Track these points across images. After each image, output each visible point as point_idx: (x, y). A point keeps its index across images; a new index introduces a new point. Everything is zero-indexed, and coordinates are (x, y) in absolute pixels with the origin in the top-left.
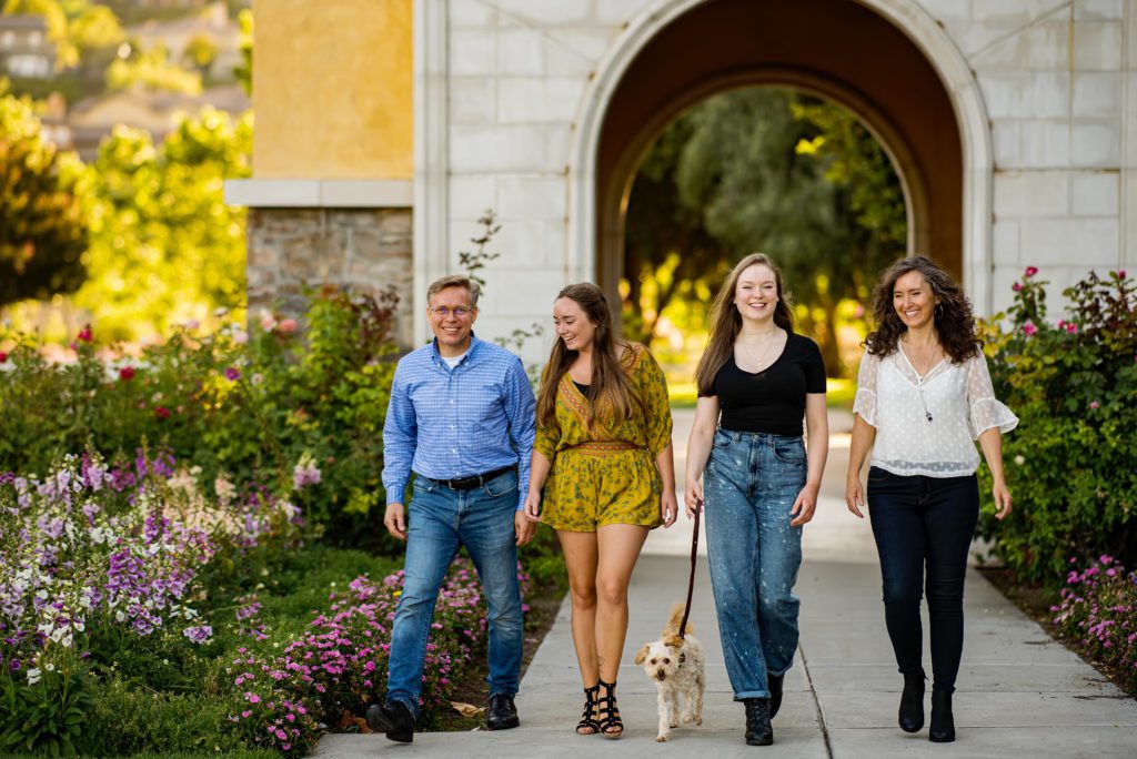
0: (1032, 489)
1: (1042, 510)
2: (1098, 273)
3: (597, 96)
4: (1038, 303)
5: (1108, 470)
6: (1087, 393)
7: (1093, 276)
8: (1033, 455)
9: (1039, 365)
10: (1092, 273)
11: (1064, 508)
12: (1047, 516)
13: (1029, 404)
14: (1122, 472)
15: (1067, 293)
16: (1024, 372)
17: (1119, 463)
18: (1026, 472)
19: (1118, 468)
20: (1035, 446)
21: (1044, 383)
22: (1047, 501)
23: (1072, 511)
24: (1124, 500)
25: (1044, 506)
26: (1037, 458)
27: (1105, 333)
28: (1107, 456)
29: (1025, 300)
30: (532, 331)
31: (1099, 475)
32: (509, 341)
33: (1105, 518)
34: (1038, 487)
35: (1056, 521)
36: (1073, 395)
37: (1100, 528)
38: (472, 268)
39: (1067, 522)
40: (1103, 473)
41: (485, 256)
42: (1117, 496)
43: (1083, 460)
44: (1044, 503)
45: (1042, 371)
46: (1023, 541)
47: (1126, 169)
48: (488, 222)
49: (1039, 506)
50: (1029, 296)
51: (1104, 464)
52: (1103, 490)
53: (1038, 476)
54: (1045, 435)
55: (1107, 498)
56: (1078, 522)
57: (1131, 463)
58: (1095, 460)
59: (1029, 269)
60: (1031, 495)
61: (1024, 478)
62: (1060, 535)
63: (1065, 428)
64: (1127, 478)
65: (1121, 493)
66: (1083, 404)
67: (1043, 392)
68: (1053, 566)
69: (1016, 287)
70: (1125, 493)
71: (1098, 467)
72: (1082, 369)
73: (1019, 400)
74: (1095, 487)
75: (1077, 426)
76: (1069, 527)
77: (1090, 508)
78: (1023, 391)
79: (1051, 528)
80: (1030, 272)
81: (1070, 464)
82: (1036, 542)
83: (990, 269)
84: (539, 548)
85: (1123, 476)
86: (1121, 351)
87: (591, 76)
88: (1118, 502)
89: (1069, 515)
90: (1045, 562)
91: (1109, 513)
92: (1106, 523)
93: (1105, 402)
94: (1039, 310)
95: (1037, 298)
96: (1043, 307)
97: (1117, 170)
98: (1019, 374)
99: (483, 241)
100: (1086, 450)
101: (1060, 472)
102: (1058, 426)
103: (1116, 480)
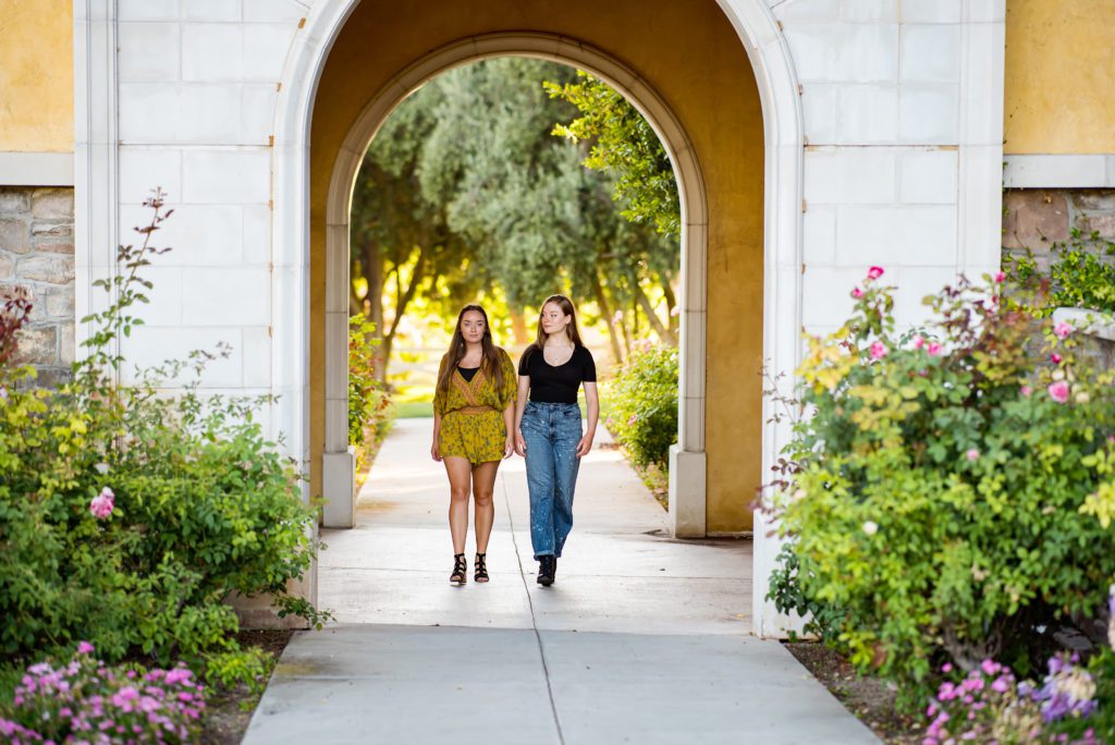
0: (884, 567)
1: (900, 596)
2: (968, 276)
3: (309, 49)
4: (884, 315)
5: (985, 540)
6: (958, 437)
7: (964, 279)
8: (886, 521)
9: (896, 400)
10: (962, 276)
11: (928, 593)
12: (907, 604)
13: (881, 452)
14: (1006, 544)
15: (927, 301)
16: (875, 408)
17: (1002, 532)
18: (879, 545)
19: (1000, 538)
20: (891, 508)
21: (901, 424)
22: (907, 583)
23: (941, 596)
24: (1010, 583)
25: (903, 591)
26: (892, 525)
27: (978, 355)
28: (985, 522)
29: (867, 311)
30: (216, 352)
31: (976, 548)
32: (185, 364)
33: (985, 606)
34: (894, 563)
35: (919, 610)
36: (938, 439)
37: (976, 619)
38: (135, 265)
39: (932, 611)
40: (980, 544)
41: (153, 250)
42: (1000, 577)
43: (954, 528)
44: (903, 586)
45: (900, 407)
46: (872, 636)
47: (966, 146)
48: (156, 205)
49: (895, 590)
50: (872, 305)
51: (982, 533)
52: (982, 568)
53: (894, 550)
54: (904, 494)
55: (987, 579)
56: (949, 612)
57: (1019, 532)
58: (970, 527)
59: (873, 269)
60: (885, 575)
61: (875, 551)
62: (922, 629)
63: (931, 484)
64: (1014, 552)
65: (1006, 572)
66: (954, 454)
67: (901, 435)
68: (912, 669)
69: (856, 293)
70: (1012, 572)
71: (973, 537)
72: (950, 404)
73: (867, 445)
74: (971, 566)
75: (948, 482)
76: (936, 620)
77: (966, 595)
78: (874, 434)
79: (912, 621)
80: (875, 273)
81: (936, 534)
82: (892, 638)
83: (799, 269)
84: (222, 641)
85: (1007, 549)
86: (1001, 380)
87: (302, 23)
88: (1003, 587)
89: (936, 602)
90: (901, 663)
91: (991, 602)
92: (986, 612)
93: (984, 449)
94: (884, 323)
95: (882, 308)
96: (890, 320)
97: (956, 147)
98: (867, 411)
99: (150, 230)
100: (958, 515)
101: (922, 542)
102: (922, 482)
103: (997, 555)
